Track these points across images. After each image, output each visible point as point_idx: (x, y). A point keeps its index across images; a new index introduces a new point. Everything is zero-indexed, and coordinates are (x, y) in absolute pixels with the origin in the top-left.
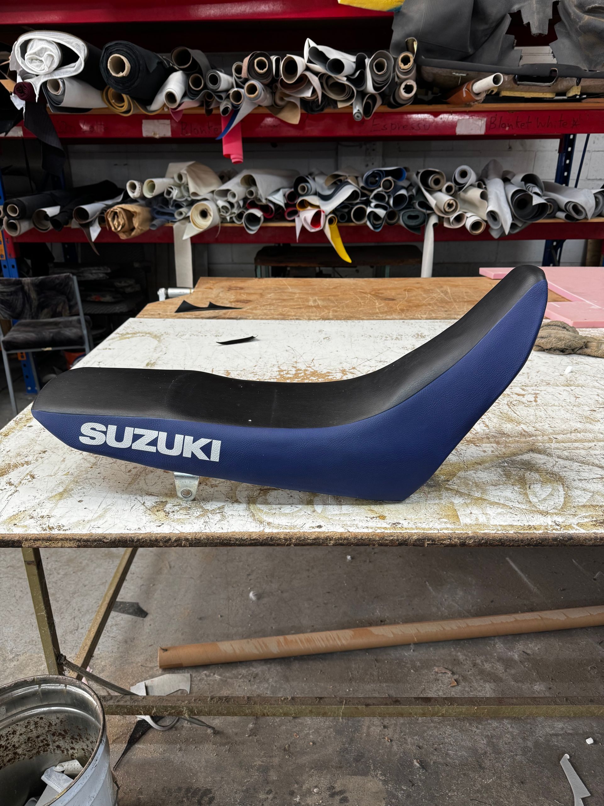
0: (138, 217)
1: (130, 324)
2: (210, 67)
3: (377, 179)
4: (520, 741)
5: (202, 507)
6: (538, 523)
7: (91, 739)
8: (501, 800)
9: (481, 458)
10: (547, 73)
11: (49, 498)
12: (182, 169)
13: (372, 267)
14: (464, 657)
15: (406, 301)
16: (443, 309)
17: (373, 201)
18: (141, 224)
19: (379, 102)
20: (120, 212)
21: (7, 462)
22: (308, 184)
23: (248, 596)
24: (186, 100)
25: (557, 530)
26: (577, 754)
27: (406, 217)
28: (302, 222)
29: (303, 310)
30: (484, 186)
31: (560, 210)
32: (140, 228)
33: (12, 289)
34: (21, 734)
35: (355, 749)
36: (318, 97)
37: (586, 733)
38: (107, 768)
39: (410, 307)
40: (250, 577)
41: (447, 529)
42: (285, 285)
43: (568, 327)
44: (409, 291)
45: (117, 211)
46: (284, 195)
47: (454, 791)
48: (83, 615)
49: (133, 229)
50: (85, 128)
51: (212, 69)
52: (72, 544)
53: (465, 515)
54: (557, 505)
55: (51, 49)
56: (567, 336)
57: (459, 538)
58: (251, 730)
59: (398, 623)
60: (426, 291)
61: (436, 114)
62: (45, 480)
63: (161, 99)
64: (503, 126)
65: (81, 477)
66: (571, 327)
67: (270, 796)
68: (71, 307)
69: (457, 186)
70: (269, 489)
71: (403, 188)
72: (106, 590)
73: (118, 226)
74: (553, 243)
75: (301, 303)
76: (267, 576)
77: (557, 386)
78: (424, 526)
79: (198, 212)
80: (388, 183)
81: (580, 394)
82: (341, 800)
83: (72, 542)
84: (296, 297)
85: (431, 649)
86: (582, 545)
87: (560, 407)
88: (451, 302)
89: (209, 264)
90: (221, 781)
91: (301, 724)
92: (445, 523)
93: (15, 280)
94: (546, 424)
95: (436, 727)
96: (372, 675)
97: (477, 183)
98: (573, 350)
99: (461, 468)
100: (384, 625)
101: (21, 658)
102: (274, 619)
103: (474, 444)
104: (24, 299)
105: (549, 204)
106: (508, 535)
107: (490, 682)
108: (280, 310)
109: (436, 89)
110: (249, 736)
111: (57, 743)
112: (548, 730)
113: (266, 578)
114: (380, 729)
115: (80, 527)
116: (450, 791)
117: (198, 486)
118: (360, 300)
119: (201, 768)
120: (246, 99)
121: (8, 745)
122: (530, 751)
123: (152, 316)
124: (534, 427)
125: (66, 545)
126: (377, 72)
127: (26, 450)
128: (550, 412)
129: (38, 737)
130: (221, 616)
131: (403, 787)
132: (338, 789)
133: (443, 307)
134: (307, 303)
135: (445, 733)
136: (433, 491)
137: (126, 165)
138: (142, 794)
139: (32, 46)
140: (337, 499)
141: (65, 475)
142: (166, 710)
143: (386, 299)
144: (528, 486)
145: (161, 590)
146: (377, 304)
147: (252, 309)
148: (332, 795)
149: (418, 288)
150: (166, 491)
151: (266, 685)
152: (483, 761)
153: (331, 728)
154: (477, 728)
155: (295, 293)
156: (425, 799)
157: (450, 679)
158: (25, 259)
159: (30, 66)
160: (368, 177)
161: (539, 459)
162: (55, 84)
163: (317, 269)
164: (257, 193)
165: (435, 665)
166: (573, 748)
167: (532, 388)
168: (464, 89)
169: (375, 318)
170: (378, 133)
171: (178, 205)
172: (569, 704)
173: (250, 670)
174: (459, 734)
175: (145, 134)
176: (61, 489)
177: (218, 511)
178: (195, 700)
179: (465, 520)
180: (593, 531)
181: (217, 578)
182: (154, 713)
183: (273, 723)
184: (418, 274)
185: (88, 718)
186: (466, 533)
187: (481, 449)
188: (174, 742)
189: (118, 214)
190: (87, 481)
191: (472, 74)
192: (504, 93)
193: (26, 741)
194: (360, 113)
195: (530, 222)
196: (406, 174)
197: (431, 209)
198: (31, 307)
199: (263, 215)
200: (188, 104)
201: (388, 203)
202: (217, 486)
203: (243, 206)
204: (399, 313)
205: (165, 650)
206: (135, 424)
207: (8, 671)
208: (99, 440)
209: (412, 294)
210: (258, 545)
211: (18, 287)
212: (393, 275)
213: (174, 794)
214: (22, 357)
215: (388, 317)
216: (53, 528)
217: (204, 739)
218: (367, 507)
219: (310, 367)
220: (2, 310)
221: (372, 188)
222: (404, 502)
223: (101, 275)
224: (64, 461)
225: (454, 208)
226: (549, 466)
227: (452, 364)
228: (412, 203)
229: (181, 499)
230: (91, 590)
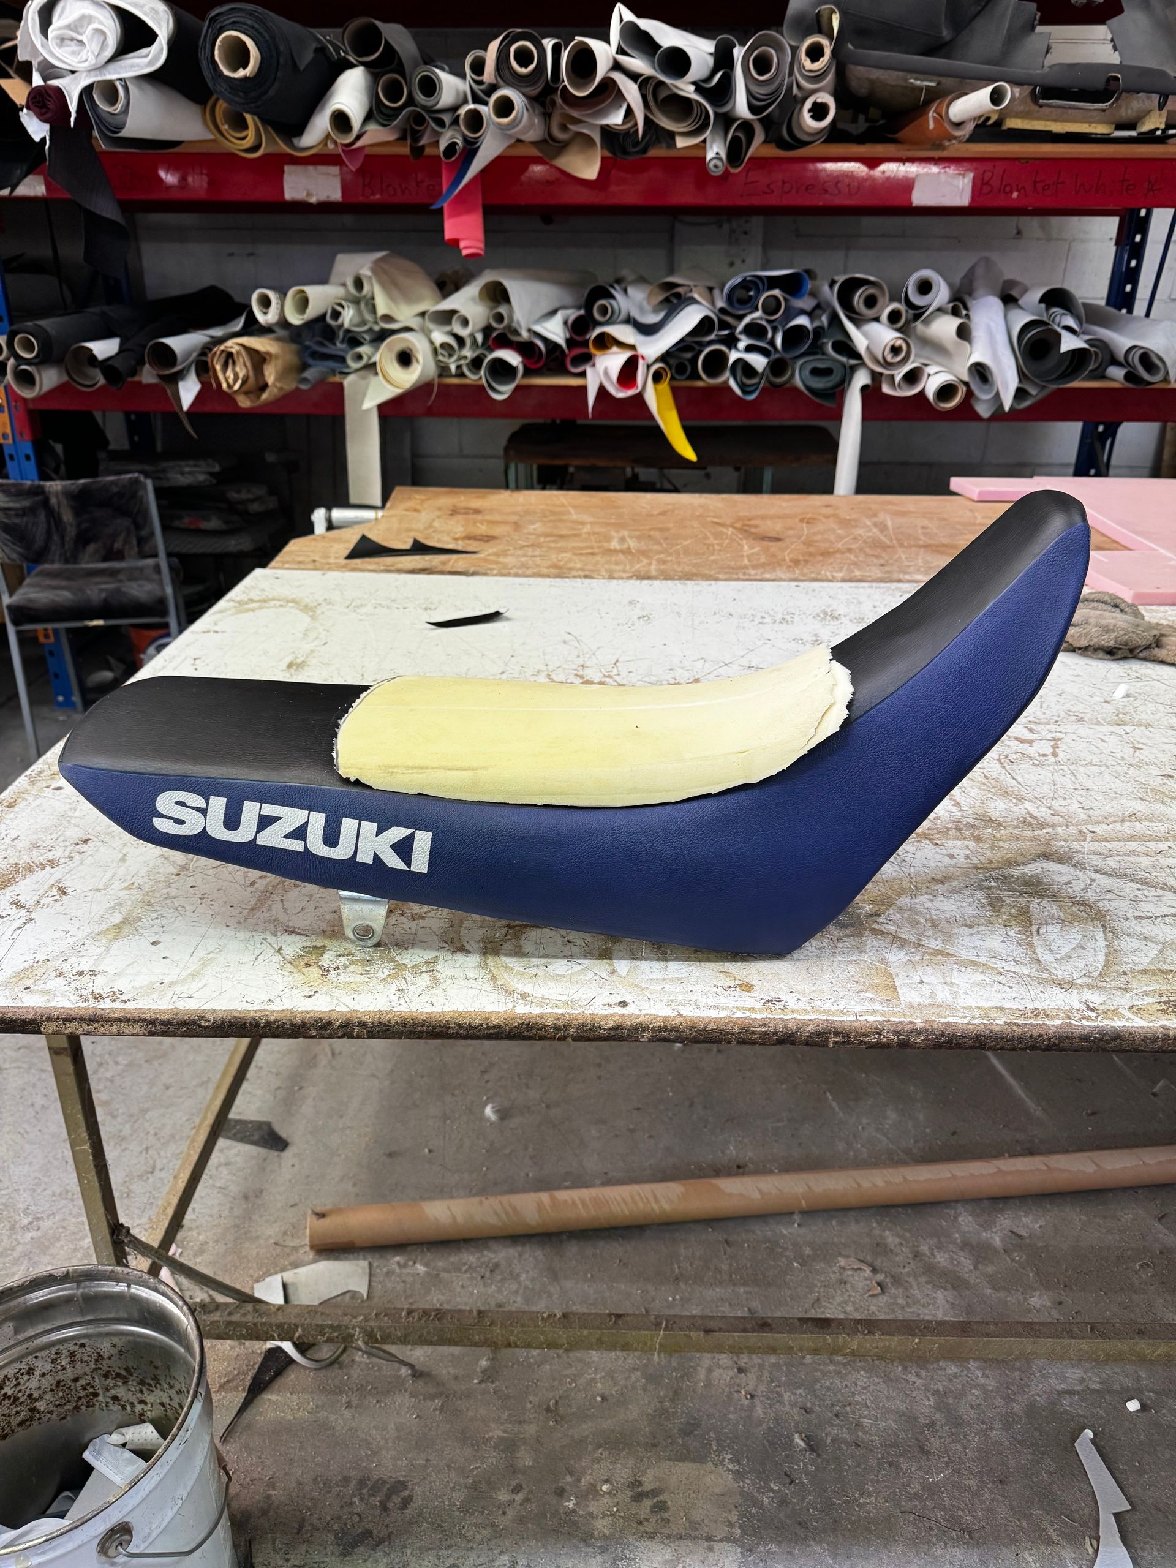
0: (273, 363)
1: (257, 580)
2: (420, 60)
3: (752, 293)
4: (999, 1402)
5: (393, 960)
6: (1053, 1005)
7: (177, 1387)
8: (960, 1513)
9: (944, 869)
10: (1100, 84)
11: (95, 936)
12: (362, 267)
13: (737, 469)
14: (897, 1240)
15: (804, 543)
16: (875, 561)
17: (742, 337)
18: (280, 377)
19: (759, 136)
20: (238, 353)
21: (12, 861)
22: (613, 302)
23: (483, 1112)
24: (372, 127)
25: (1089, 1019)
26: (1107, 1430)
27: (807, 372)
28: (598, 375)
29: (598, 558)
30: (964, 312)
31: (1115, 362)
32: (278, 385)
33: (26, 503)
34: (44, 1375)
35: (683, 1412)
36: (636, 124)
37: (1128, 1390)
38: (207, 1445)
39: (811, 554)
40: (486, 1077)
41: (874, 1012)
42: (563, 505)
43: (1122, 606)
44: (810, 521)
45: (233, 350)
46: (565, 323)
47: (870, 1495)
48: (163, 1144)
49: (264, 387)
50: (169, 178)
51: (426, 63)
52: (138, 1028)
53: (909, 985)
54: (1091, 969)
55: (101, 17)
56: (1120, 624)
57: (896, 1033)
58: (484, 1372)
59: (771, 1172)
60: (845, 523)
61: (872, 163)
62: (87, 899)
63: (320, 125)
64: (1008, 189)
65: (157, 894)
66: (1129, 605)
67: (519, 1497)
68: (141, 541)
69: (911, 312)
70: (526, 926)
71: (802, 312)
72: (209, 1097)
73: (235, 380)
74: (1097, 428)
75: (595, 545)
76: (519, 1075)
77: (1098, 723)
78: (828, 1006)
79: (394, 356)
80: (774, 303)
81: (1142, 741)
82: (654, 1506)
83: (137, 1026)
84: (585, 530)
85: (834, 1223)
86: (1137, 1051)
87: (1103, 768)
88: (893, 547)
89: (415, 455)
90: (425, 1467)
91: (581, 1360)
92: (871, 1000)
93: (32, 485)
94: (1075, 801)
95: (838, 1373)
96: (718, 1270)
97: (951, 305)
98: (1131, 651)
99: (904, 890)
100: (743, 1174)
101: (46, 1224)
102: (531, 1158)
103: (931, 840)
104: (49, 523)
105: (1092, 349)
106: (992, 1027)
107: (945, 1289)
108: (554, 557)
109: (874, 112)
110: (480, 1382)
111: (113, 1392)
112: (1053, 1381)
113: (516, 1079)
114: (731, 1373)
115: (155, 996)
116: (861, 1495)
117: (387, 917)
118: (712, 540)
119: (387, 1440)
120: (492, 126)
121: (20, 1395)
122: (1017, 1423)
123: (300, 565)
124: (1049, 808)
125: (126, 1031)
126: (756, 76)
127: (49, 837)
128: (1082, 778)
129: (76, 1380)
130: (430, 1151)
131: (772, 1485)
132: (648, 1487)
133: (877, 557)
134: (605, 545)
135: (856, 1385)
136: (848, 936)
137: (251, 254)
138: (274, 1489)
139: (62, 12)
140: (659, 948)
141: (125, 888)
142: (321, 1329)
143: (764, 538)
144: (1034, 928)
145: (314, 1099)
146: (746, 548)
147: (497, 554)
148: (638, 1498)
149: (827, 517)
150: (324, 926)
151: (514, 1287)
152: (928, 1440)
153: (637, 1370)
154: (917, 1375)
155: (583, 523)
156: (815, 1509)
157: (868, 1282)
158: (51, 442)
159: (58, 51)
160: (733, 290)
161: (1058, 873)
162: (110, 91)
163: (629, 471)
164: (511, 318)
165: (840, 1254)
166: (1102, 1418)
167: (1048, 727)
168: (931, 114)
169: (741, 576)
170: (756, 201)
171: (354, 341)
172: (1096, 1338)
173: (483, 1256)
174: (883, 1386)
175: (289, 195)
176: (117, 918)
177: (424, 969)
178: (376, 1315)
179: (909, 995)
180: (1161, 1023)
181: (422, 1077)
182: (300, 1337)
183: (527, 1358)
184: (827, 487)
185: (171, 1347)
186: (911, 1022)
187: (944, 852)
188: (338, 1391)
189: (235, 357)
190: (169, 901)
191: (948, 82)
192: (1013, 123)
193: (54, 1387)
194: (720, 159)
195: (1053, 387)
196: (809, 285)
197: (857, 356)
198: (62, 538)
199: (523, 362)
200: (377, 135)
201: (772, 343)
202: (423, 918)
203: (484, 344)
204: (789, 567)
205: (321, 1215)
206: (263, 796)
207: (20, 1248)
208: (193, 825)
209: (816, 529)
210: (501, 1038)
211: (37, 498)
212: (780, 488)
213: (334, 1490)
214: (47, 636)
215: (767, 576)
216: (101, 996)
217: (395, 1386)
218: (717, 966)
219: (609, 677)
220: (6, 545)
221: (741, 312)
222: (789, 956)
223: (201, 478)
224: (123, 859)
225: (903, 355)
226: (1078, 889)
227: (893, 689)
228: (820, 342)
229: (353, 942)
230: (181, 1097)
